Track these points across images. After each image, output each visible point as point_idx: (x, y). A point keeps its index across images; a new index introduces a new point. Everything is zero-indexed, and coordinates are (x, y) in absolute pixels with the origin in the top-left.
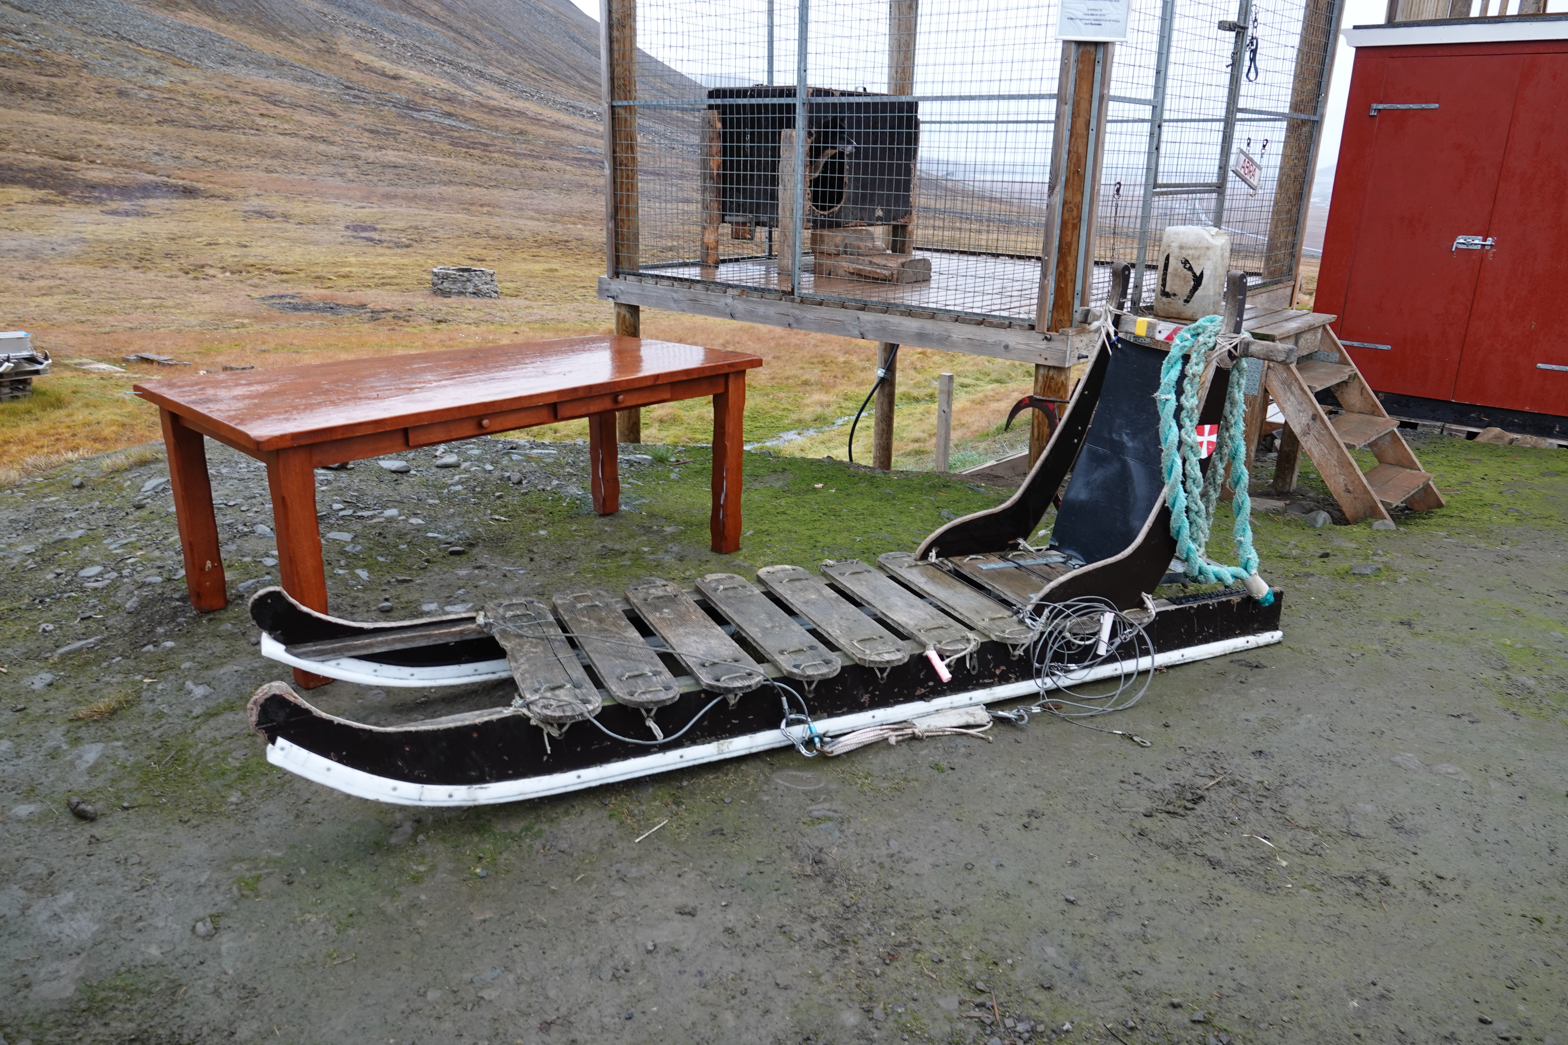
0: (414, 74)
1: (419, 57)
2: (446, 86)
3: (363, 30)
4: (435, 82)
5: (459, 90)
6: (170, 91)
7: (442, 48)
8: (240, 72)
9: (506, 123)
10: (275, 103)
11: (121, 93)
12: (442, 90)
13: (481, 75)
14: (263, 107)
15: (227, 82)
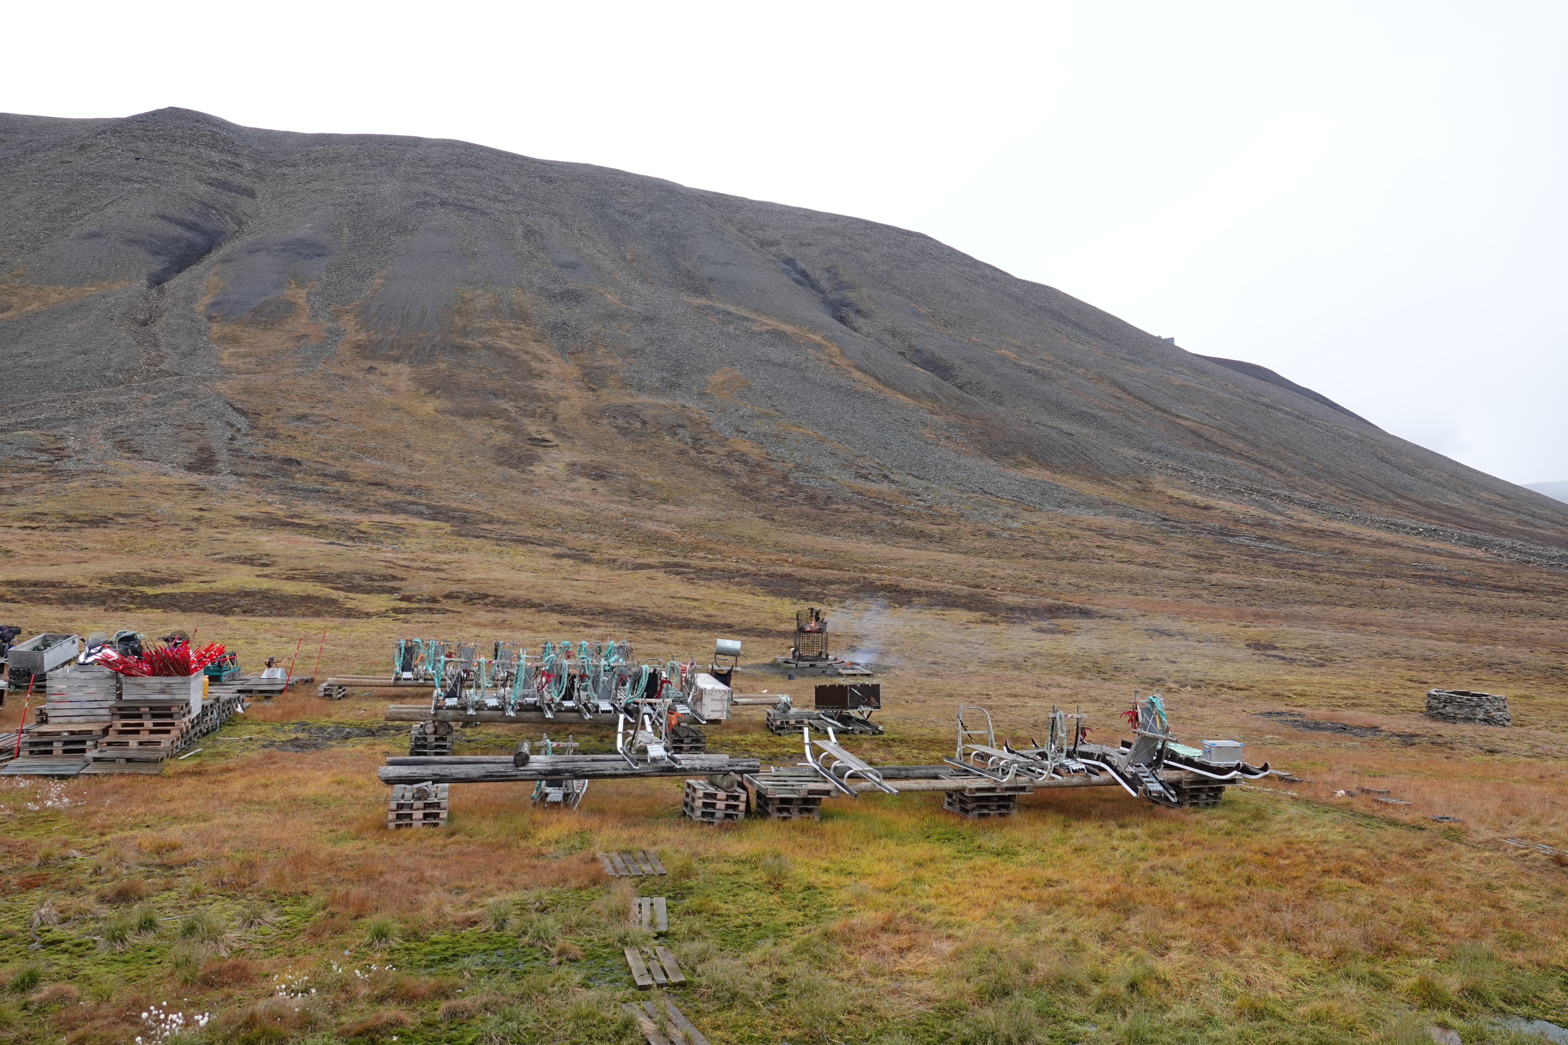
0: (1224, 504)
1: (1227, 488)
2: (1256, 513)
3: (1175, 470)
4: (1244, 510)
5: (1269, 515)
6: (1024, 531)
7: (1247, 479)
8: (1073, 512)
9: (1326, 543)
10: (1107, 536)
11: (990, 535)
12: (1253, 516)
13: (1291, 500)
14: (1099, 540)
15: (1065, 521)
